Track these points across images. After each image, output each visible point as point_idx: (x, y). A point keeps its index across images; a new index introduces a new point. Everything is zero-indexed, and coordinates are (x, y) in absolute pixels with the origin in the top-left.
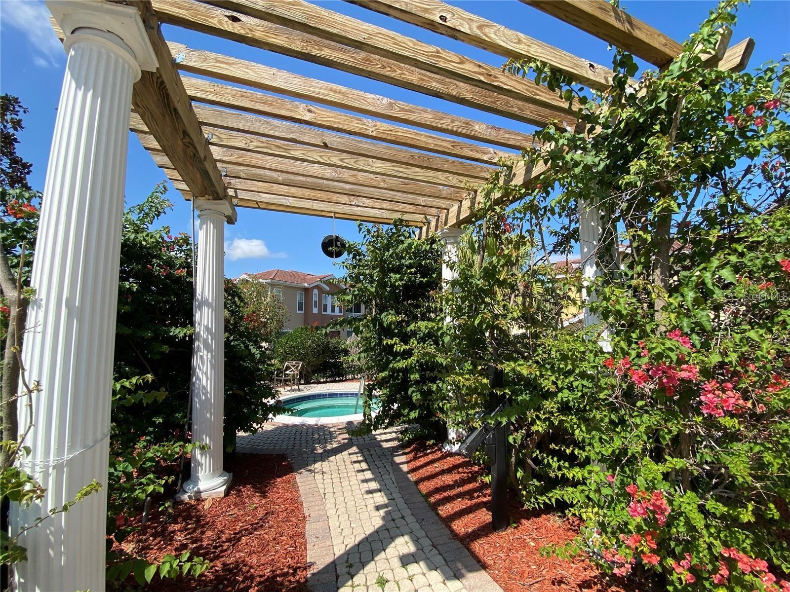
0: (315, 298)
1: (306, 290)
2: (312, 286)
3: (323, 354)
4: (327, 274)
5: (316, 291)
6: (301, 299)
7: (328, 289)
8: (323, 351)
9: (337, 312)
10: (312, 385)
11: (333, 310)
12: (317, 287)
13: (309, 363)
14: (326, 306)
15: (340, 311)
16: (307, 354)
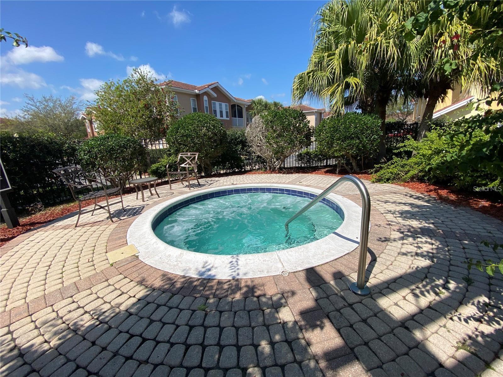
0: (206, 104)
1: (198, 96)
2: (201, 92)
3: (221, 143)
4: (213, 83)
5: (205, 98)
6: (195, 105)
7: (216, 95)
8: (221, 140)
9: (225, 118)
10: (213, 179)
11: (222, 116)
12: (206, 93)
13: (206, 155)
14: (215, 111)
15: (227, 117)
16: (202, 144)
